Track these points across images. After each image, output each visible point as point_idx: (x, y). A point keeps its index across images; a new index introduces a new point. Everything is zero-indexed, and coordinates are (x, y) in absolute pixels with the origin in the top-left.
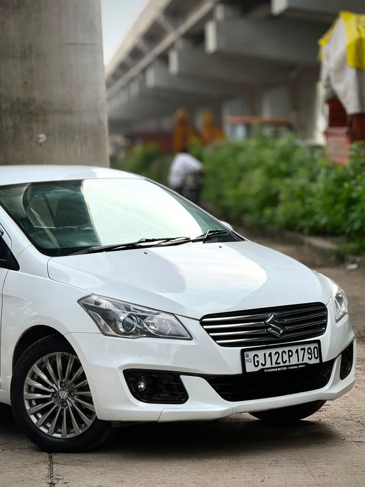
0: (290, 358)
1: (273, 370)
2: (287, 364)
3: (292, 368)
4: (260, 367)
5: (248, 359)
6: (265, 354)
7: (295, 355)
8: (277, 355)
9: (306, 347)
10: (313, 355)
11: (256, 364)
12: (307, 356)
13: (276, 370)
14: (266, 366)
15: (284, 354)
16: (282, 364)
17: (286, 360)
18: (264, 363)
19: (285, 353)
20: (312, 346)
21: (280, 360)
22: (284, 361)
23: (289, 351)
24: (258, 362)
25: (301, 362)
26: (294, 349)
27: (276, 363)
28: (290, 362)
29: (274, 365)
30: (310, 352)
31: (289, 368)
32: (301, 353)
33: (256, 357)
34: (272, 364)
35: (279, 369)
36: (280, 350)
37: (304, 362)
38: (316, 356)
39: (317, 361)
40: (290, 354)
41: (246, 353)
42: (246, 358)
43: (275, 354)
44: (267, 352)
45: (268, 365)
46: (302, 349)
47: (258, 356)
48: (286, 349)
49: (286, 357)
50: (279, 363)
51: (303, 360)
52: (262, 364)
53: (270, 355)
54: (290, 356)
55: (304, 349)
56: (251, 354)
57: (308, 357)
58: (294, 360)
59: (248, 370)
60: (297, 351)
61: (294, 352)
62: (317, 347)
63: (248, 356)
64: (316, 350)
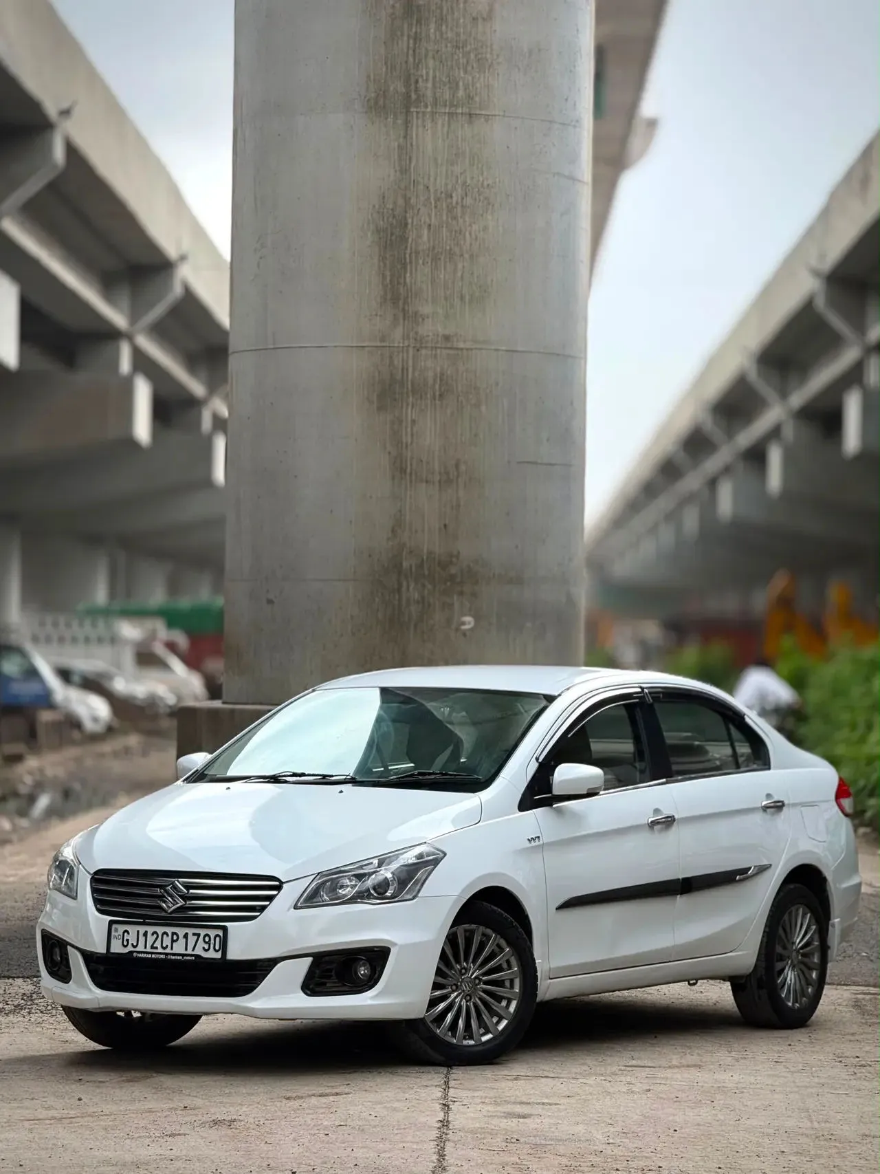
0: (174, 944)
1: (145, 955)
2: (168, 951)
3: (173, 957)
4: (130, 948)
5: (116, 934)
6: (138, 932)
7: (182, 941)
8: (155, 936)
9: (202, 932)
10: (212, 946)
11: (125, 943)
12: (201, 944)
13: (150, 956)
14: (137, 949)
15: (165, 936)
16: (160, 950)
17: (167, 946)
18: (135, 944)
19: (168, 935)
20: (212, 933)
21: (158, 944)
22: (164, 946)
23: (173, 934)
24: (128, 940)
25: (189, 951)
26: (181, 932)
27: (152, 947)
28: (172, 949)
29: (149, 949)
30: (207, 939)
31: (169, 957)
32: (191, 940)
33: (126, 934)
34: (146, 947)
35: (153, 956)
36: (160, 930)
37: (196, 952)
38: (217, 948)
39: (218, 955)
40: (175, 938)
41: (114, 926)
42: (113, 933)
43: (153, 934)
44: (142, 929)
45: (140, 948)
46: (194, 934)
47: (128, 933)
48: (169, 930)
49: (167, 941)
50: (156, 948)
51: (193, 950)
52: (132, 944)
53: (145, 934)
54: (173, 941)
55: (198, 935)
56: (121, 928)
57: (204, 948)
58: (179, 948)
59: (113, 950)
60: (186, 936)
61: (181, 936)
62: (221, 934)
63: (116, 930)
64: (218, 939)
